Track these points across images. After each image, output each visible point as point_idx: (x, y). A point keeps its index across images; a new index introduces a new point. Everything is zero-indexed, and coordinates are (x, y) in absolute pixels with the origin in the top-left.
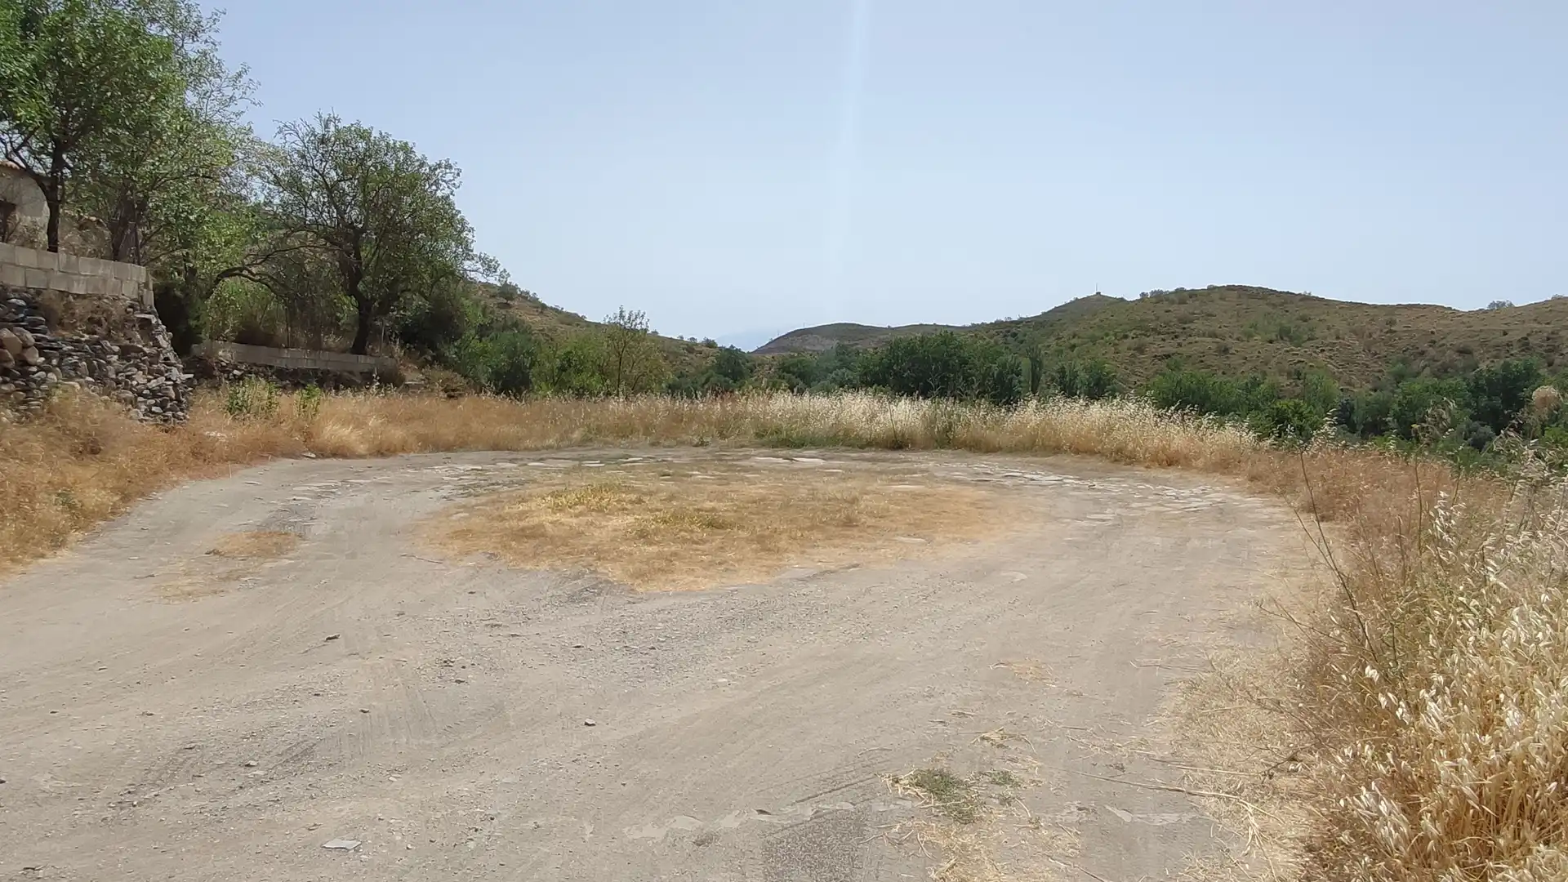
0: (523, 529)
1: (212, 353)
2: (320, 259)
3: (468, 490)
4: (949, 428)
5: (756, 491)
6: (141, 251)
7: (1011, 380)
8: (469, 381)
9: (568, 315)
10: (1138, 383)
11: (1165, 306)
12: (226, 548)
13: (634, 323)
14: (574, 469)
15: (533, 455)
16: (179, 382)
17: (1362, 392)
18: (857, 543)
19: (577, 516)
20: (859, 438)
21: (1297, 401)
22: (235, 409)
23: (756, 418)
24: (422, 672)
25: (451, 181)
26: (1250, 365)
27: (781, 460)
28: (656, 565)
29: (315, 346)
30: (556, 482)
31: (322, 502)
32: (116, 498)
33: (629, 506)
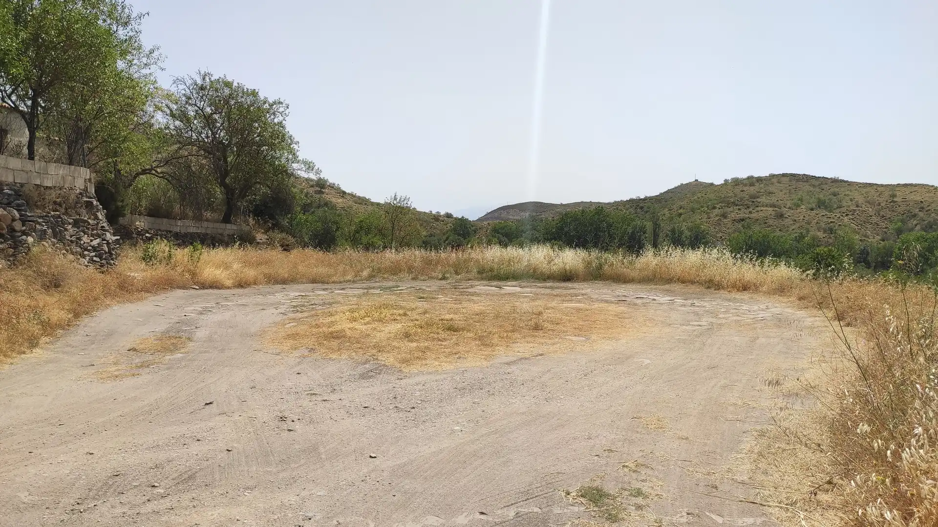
0: (331, 333)
1: (132, 222)
2: (200, 163)
3: (296, 309)
4: (600, 267)
5: (478, 308)
6: (86, 158)
7: (640, 236)
8: (297, 240)
9: (359, 198)
10: (723, 237)
11: (741, 187)
12: (142, 346)
13: (403, 203)
14: (364, 294)
15: (338, 286)
16: (110, 241)
17: (874, 240)
18: (542, 341)
19: (365, 324)
20: (542, 274)
21: (830, 248)
22: (147, 258)
23: (477, 261)
24: (266, 425)
25: (283, 112)
26: (798, 225)
27: (493, 288)
28: (416, 355)
29: (198, 218)
30: (353, 303)
31: (202, 317)
32: (70, 316)
33: (398, 318)
